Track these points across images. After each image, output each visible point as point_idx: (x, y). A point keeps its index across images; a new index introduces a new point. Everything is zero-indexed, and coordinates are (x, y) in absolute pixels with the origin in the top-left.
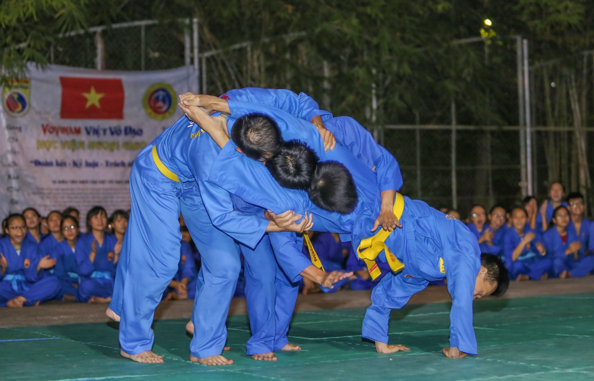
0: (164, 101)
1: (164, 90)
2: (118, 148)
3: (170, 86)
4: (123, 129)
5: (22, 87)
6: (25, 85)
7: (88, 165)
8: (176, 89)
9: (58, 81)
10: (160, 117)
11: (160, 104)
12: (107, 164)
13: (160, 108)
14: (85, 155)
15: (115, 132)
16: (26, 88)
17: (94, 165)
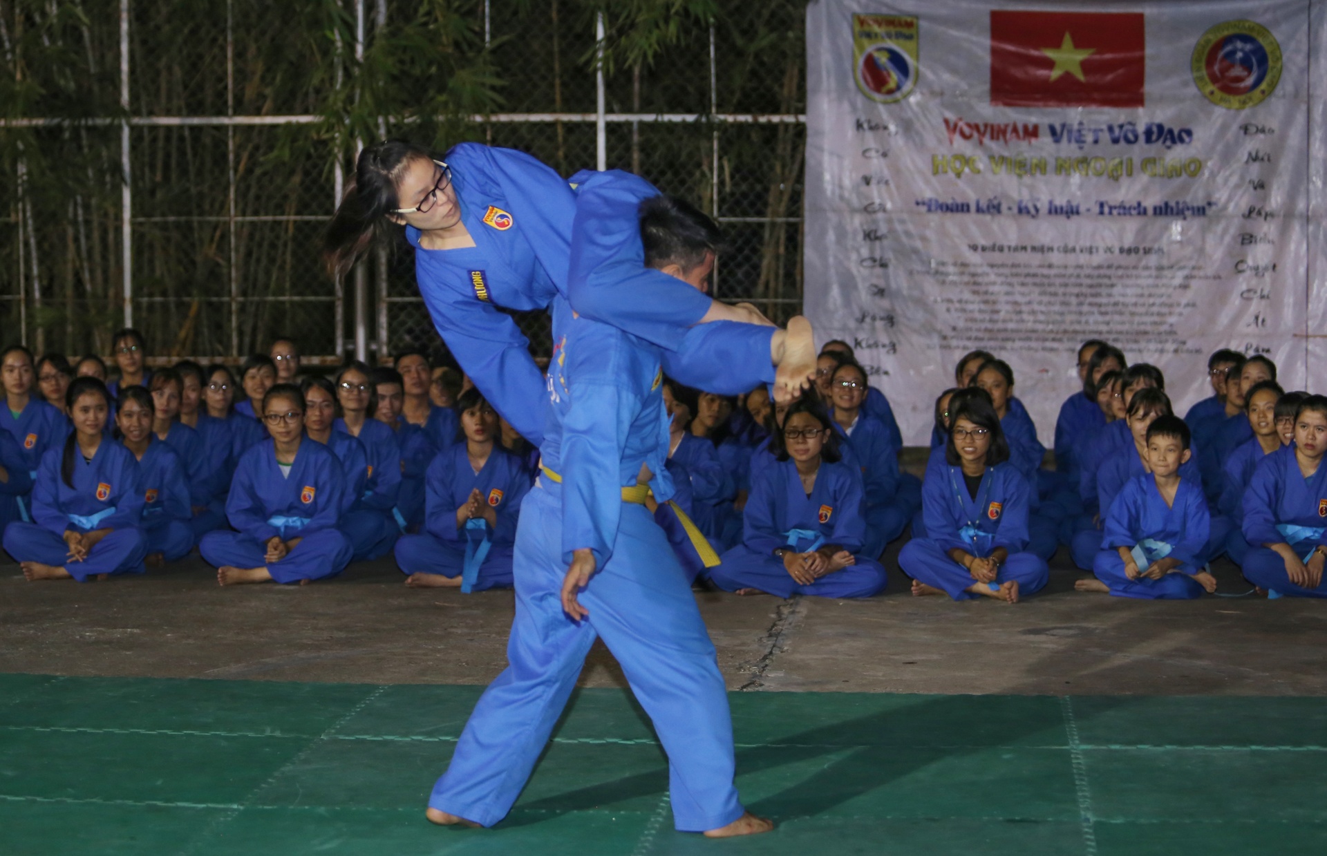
0: (1246, 64)
1: (1246, 39)
2: (1130, 174)
3: (1264, 30)
4: (1141, 129)
5: (899, 36)
6: (906, 31)
7: (1054, 211)
8: (1278, 35)
9: (987, 21)
10: (1235, 101)
11: (1237, 71)
12: (1103, 208)
13: (1239, 79)
14: (1047, 190)
15: (1123, 136)
16: (910, 37)
17: (1071, 211)
